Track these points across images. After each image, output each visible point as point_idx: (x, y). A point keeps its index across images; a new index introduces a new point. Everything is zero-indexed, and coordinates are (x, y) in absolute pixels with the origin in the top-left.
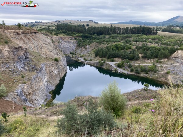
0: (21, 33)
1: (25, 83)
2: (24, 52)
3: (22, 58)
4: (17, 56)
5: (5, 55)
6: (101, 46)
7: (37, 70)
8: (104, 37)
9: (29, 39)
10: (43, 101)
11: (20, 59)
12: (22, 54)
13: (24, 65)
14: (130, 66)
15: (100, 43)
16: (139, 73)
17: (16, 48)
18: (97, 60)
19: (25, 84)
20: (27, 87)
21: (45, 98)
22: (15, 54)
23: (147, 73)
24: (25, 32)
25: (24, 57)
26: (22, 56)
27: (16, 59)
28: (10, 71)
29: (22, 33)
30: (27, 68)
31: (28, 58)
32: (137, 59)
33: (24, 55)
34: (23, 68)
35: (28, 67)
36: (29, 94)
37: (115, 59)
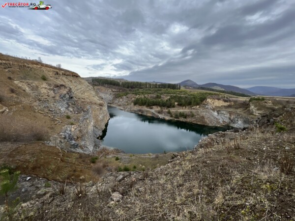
0: (61, 74)
1: (72, 124)
2: (67, 90)
3: (65, 97)
4: (58, 95)
5: (42, 92)
6: (137, 96)
7: (83, 111)
8: (138, 90)
9: (71, 81)
10: (92, 148)
11: (62, 98)
12: (65, 92)
13: (67, 106)
14: (169, 113)
15: (136, 94)
16: (178, 118)
17: (57, 86)
18: (136, 108)
19: (73, 126)
20: (75, 129)
21: (94, 144)
22: (56, 92)
23: (185, 118)
24: (66, 74)
25: (67, 96)
26: (65, 94)
27: (57, 98)
28: (49, 110)
29: (63, 74)
30: (71, 110)
31: (72, 98)
32: (174, 107)
33: (68, 94)
34: (67, 108)
35: (73, 107)
36: (78, 138)
37: (153, 107)
